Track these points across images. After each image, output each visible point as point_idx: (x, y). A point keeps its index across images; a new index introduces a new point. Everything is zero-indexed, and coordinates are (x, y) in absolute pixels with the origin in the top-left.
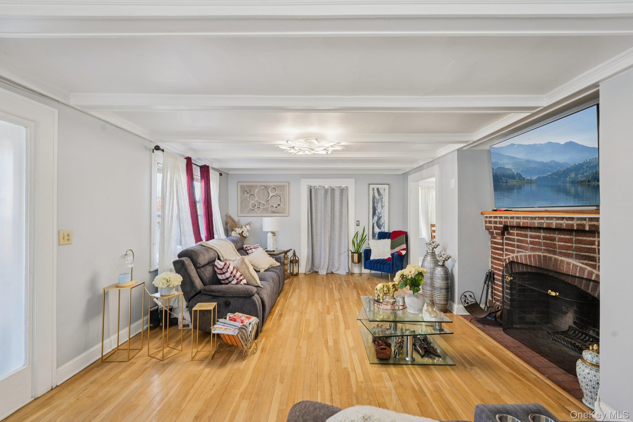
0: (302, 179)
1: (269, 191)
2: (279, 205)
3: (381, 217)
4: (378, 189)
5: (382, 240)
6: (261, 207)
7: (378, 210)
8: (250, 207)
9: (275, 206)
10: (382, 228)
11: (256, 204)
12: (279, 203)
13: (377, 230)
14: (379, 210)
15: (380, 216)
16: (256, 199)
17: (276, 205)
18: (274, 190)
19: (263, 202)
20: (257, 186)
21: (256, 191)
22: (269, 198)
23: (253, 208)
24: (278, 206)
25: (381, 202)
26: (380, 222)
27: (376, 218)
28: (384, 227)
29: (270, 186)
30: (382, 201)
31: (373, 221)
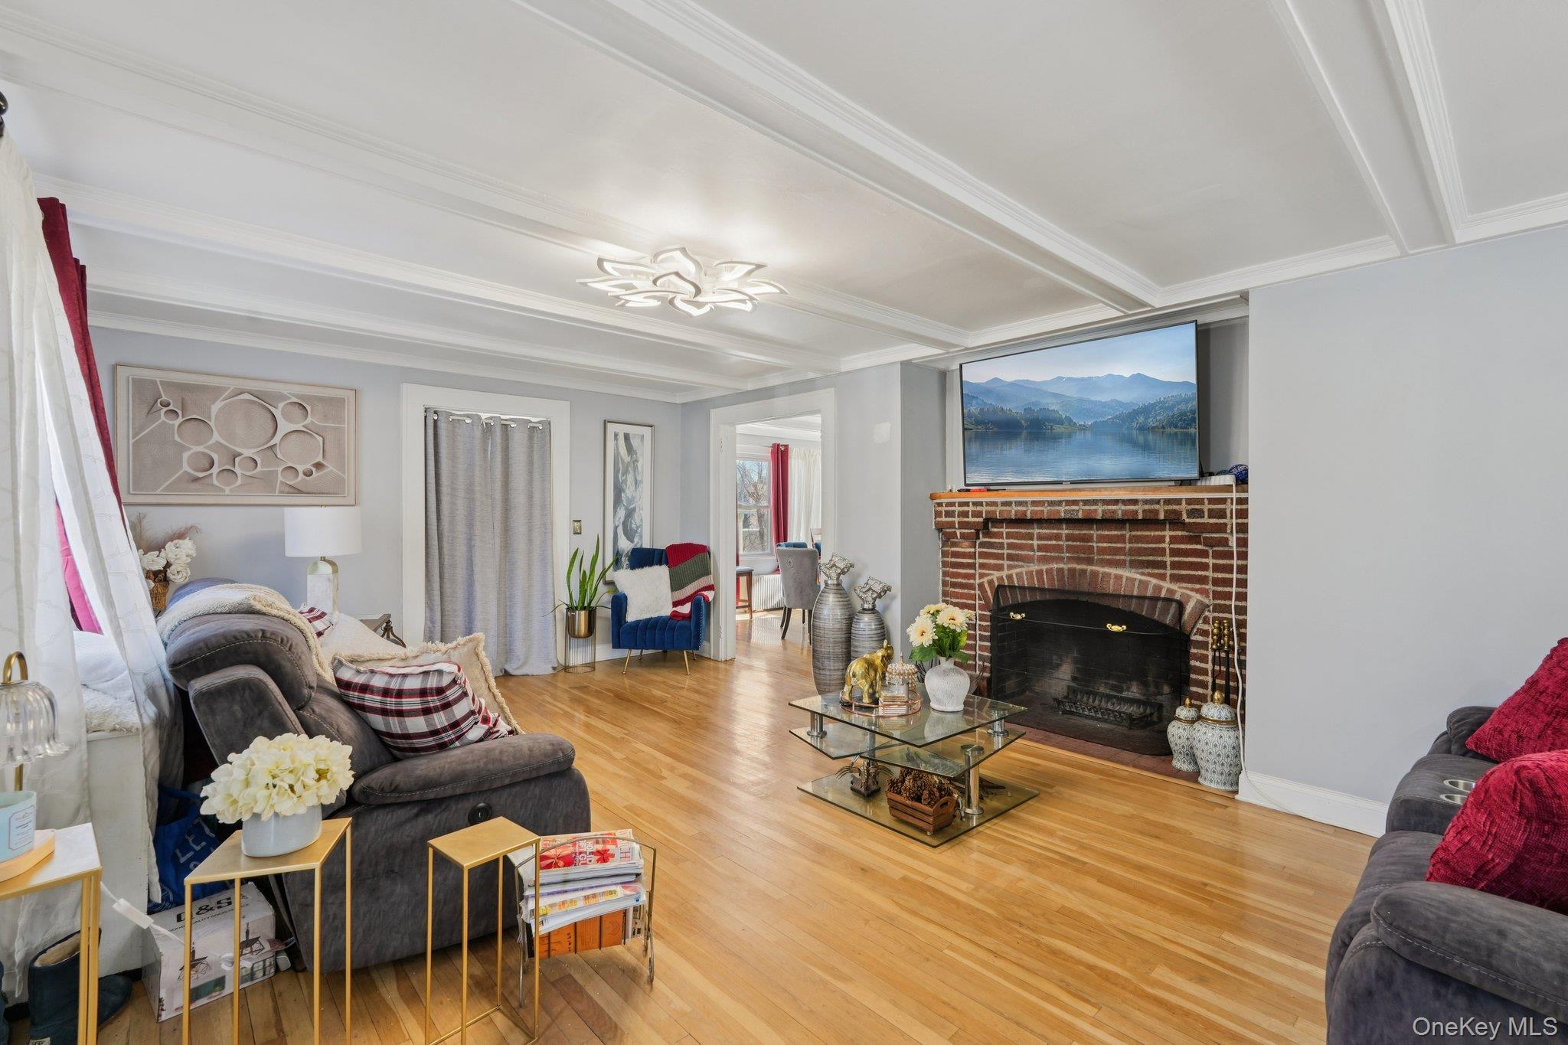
0: (405, 386)
1: (277, 413)
2: (319, 466)
3: (634, 510)
4: (627, 437)
5: (647, 570)
6: (237, 470)
7: (627, 491)
8: (186, 468)
9: (301, 468)
10: (636, 540)
11: (215, 457)
12: (320, 459)
13: (625, 545)
14: (629, 492)
15: (632, 506)
16: (216, 437)
17: (309, 466)
18: (298, 411)
19: (248, 452)
20: (224, 389)
21: (215, 408)
22: (276, 440)
23: (201, 475)
24: (314, 470)
25: (634, 471)
26: (631, 523)
27: (622, 513)
28: (641, 537)
29: (282, 397)
30: (635, 469)
31: (614, 522)
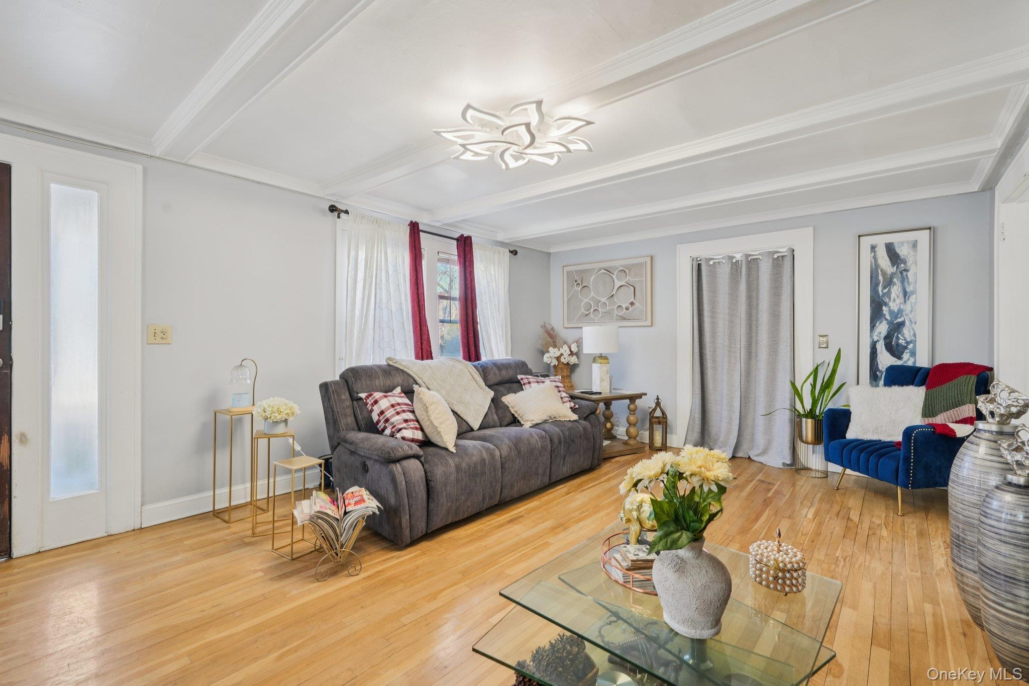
0: (678, 246)
1: (614, 277)
2: (632, 304)
3: (902, 324)
4: (890, 248)
5: (896, 389)
6: (600, 309)
7: (891, 304)
8: (583, 310)
9: (624, 306)
10: (906, 356)
11: (592, 303)
12: (632, 300)
13: (886, 360)
14: (895, 302)
15: (899, 320)
16: (592, 294)
17: (628, 305)
18: (624, 274)
19: (603, 300)
20: (593, 269)
21: (592, 279)
22: (614, 292)
23: (587, 313)
24: (630, 306)
25: (903, 282)
26: (898, 338)
27: (883, 328)
28: (913, 354)
29: (615, 268)
30: (904, 280)
31: (871, 336)
